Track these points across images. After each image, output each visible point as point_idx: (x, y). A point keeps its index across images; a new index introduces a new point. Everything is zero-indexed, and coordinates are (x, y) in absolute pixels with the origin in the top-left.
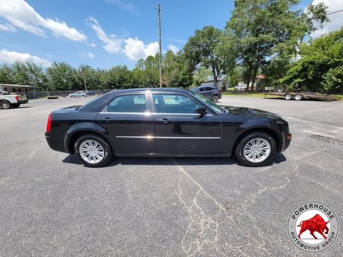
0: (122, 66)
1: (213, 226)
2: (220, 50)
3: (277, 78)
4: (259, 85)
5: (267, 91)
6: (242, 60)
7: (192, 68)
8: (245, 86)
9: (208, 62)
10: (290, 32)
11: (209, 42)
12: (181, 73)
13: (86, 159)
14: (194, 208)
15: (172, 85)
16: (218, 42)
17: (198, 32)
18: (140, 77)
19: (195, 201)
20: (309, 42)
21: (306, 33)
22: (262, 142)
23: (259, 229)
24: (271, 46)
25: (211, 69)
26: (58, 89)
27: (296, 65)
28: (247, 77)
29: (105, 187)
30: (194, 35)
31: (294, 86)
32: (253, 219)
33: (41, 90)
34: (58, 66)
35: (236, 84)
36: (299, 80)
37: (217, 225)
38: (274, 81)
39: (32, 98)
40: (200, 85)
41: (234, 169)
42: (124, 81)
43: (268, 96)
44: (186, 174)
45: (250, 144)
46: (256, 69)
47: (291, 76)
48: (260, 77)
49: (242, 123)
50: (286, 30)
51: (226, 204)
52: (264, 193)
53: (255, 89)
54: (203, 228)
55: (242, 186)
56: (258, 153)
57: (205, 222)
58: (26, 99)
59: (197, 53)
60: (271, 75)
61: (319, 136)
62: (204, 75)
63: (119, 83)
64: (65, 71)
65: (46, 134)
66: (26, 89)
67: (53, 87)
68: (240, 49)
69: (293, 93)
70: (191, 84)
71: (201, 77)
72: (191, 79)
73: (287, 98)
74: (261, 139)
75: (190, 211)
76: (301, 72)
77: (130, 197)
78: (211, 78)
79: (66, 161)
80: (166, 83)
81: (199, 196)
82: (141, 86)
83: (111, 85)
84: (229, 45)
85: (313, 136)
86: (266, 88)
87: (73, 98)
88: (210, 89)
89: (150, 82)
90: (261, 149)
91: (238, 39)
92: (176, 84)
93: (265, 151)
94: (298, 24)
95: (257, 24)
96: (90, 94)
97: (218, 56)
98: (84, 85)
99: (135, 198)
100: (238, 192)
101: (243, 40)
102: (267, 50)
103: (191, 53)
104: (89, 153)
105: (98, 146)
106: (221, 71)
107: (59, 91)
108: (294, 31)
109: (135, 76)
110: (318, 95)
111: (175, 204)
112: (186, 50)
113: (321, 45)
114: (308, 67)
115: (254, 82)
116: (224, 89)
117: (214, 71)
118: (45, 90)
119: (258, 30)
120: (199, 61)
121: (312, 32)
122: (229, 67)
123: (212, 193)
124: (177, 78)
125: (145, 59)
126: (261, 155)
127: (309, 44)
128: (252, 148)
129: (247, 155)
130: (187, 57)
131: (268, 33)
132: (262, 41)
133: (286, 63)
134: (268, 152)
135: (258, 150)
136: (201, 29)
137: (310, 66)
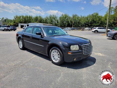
34: (64, 15)
42: (94, 22)
64: (66, 18)
96: (73, 29)
98: (72, 25)
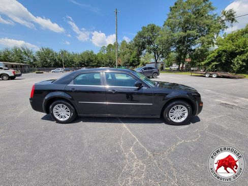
0: (90, 51)
1: (142, 167)
2: (160, 41)
3: (200, 62)
4: (187, 66)
5: (193, 71)
6: (175, 48)
7: (140, 53)
8: (177, 67)
9: (151, 49)
10: (209, 29)
11: (151, 35)
12: (132, 56)
13: (57, 118)
14: (130, 154)
15: (125, 65)
16: (158, 35)
17: (144, 28)
18: (102, 59)
19: (131, 149)
20: (223, 36)
21: (221, 30)
22: (182, 108)
23: (174, 170)
24: (196, 39)
25: (153, 54)
26: (43, 66)
27: (213, 52)
28: (179, 60)
29: (69, 138)
30: (141, 30)
31: (212, 68)
32: (171, 163)
33: (31, 67)
34: (45, 50)
35: (171, 65)
36: (215, 63)
37: (145, 167)
38: (198, 64)
39: (25, 72)
40: (145, 65)
41: (162, 127)
42: (91, 61)
43: (193, 74)
44: (128, 129)
45: (174, 109)
46: (185, 54)
47: (210, 60)
48: (188, 60)
49: (167, 94)
50: (206, 28)
51: (153, 151)
52: (181, 144)
53: (184, 69)
54: (135, 168)
55: (166, 139)
56: (179, 116)
57: (137, 164)
58: (20, 73)
59: (143, 43)
60: (196, 59)
61: (226, 104)
62: (148, 58)
63: (87, 63)
64: (49, 54)
65: (30, 99)
66: (21, 66)
67: (40, 65)
68: (174, 41)
69: (211, 73)
70: (139, 64)
71: (146, 59)
72: (138, 61)
73: (206, 76)
74: (181, 106)
75: (127, 156)
76: (217, 57)
77: (86, 145)
78: (153, 60)
79: (44, 118)
80: (121, 64)
81: (135, 145)
82: (103, 65)
83: (82, 65)
84: (165, 38)
85: (222, 104)
86: (192, 69)
87: (54, 73)
88: (151, 68)
89: (110, 63)
90: (181, 113)
91: (172, 34)
92: (128, 64)
93: (184, 114)
94: (215, 24)
95: (185, 23)
96: (66, 71)
97: (158, 45)
98: (62, 64)
99: (90, 146)
100: (163, 143)
101: (176, 34)
102: (192, 42)
103: (139, 42)
104: (60, 113)
105: (66, 108)
106: (161, 55)
107: (45, 68)
108: (212, 29)
109: (99, 58)
110: (229, 74)
111: (117, 151)
112: (135, 40)
113: (232, 38)
114: (222, 54)
115: (183, 64)
116: (162, 69)
117: (155, 56)
118: (35, 67)
119: (187, 28)
120: (144, 48)
121: (225, 30)
122: (165, 53)
123: (144, 144)
124: (129, 60)
125: (106, 46)
126: (182, 117)
127: (223, 38)
128: (175, 112)
129: (171, 116)
130: (136, 45)
131: (193, 29)
132: (189, 35)
133: (206, 51)
134: (186, 115)
135: (179, 113)
136: (146, 26)
137: (223, 53)
